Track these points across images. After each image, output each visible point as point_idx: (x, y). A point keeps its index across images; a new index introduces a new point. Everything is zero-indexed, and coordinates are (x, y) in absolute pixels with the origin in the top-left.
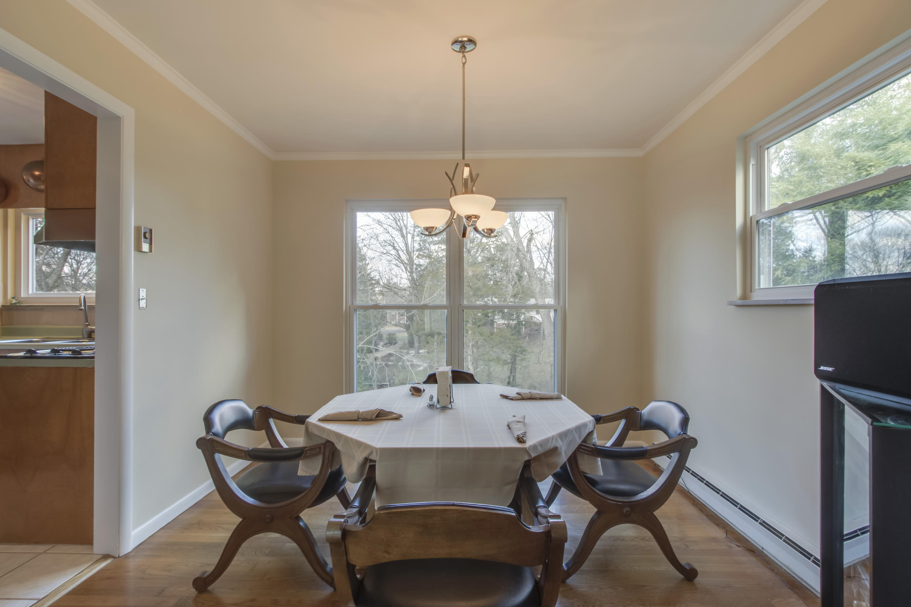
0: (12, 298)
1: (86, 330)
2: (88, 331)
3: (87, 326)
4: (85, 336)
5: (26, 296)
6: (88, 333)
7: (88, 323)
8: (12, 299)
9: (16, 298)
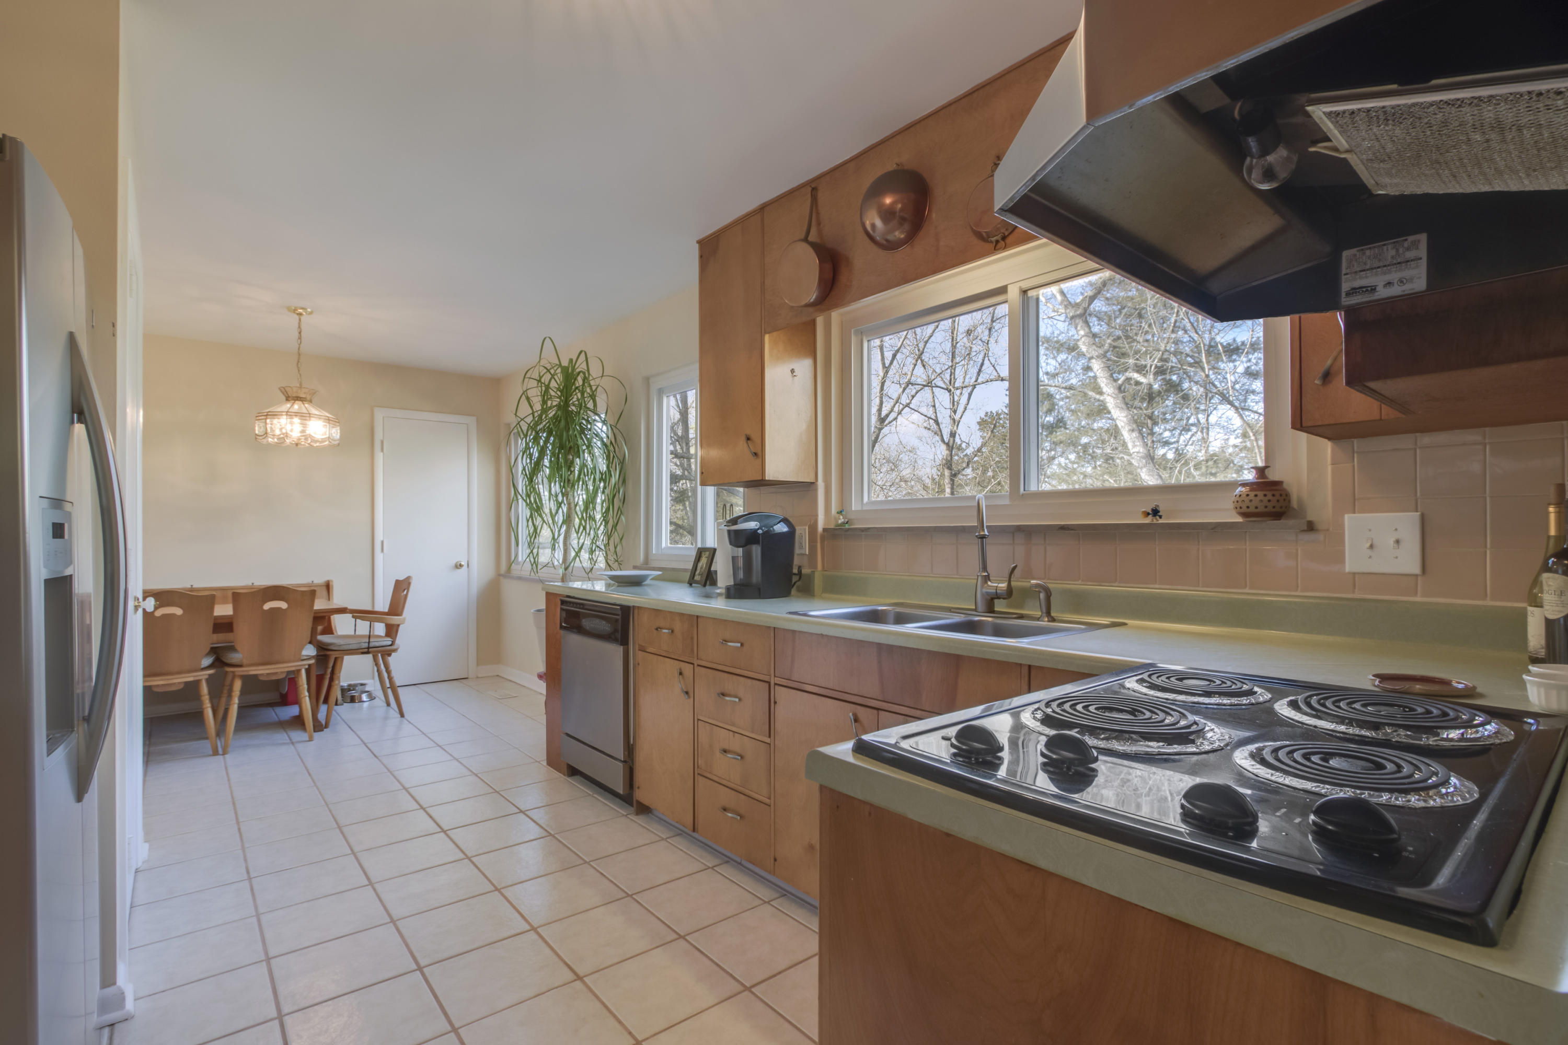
0: (838, 513)
1: (984, 590)
2: (987, 593)
3: (986, 582)
4: (981, 607)
5: (859, 508)
6: (989, 598)
7: (986, 574)
8: (837, 515)
9: (844, 513)
